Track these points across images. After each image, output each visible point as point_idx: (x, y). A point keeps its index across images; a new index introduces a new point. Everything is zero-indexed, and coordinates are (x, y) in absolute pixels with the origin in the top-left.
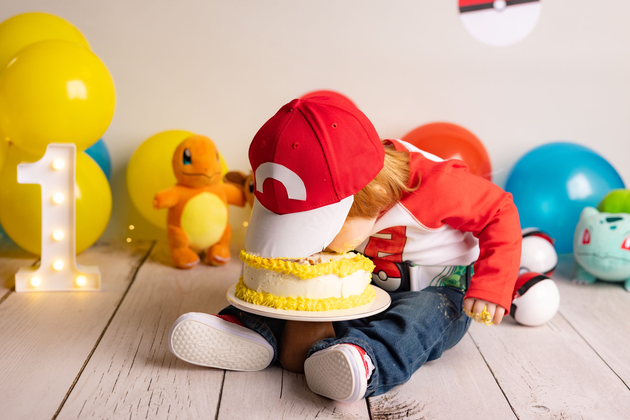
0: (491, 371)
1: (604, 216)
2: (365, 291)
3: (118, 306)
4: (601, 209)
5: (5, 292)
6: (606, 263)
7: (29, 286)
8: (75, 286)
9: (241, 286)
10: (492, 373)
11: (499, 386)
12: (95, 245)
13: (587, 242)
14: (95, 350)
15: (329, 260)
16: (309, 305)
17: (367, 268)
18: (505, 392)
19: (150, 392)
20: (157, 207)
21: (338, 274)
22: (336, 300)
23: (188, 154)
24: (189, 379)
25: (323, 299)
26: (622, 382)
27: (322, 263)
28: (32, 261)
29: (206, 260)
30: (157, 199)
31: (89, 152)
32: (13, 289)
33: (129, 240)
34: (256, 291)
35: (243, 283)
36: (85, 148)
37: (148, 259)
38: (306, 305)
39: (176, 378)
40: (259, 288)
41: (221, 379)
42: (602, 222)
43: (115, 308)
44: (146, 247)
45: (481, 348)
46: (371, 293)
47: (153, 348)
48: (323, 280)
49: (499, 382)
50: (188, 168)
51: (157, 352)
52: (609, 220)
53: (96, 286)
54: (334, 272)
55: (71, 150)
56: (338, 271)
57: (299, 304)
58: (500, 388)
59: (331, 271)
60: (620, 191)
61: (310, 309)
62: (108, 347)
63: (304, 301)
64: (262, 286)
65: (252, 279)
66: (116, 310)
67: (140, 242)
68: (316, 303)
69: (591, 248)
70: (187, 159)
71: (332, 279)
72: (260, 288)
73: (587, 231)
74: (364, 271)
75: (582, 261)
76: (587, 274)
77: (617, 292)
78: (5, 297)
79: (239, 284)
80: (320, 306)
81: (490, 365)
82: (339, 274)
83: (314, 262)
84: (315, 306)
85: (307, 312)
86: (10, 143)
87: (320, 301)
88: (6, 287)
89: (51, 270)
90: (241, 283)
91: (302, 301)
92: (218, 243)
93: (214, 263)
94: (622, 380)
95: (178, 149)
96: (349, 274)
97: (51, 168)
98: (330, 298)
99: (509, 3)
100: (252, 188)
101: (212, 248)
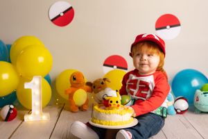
1: (202, 92)
4: (202, 90)
5: (21, 122)
6: (204, 107)
7: (28, 119)
8: (42, 119)
12: (47, 105)
13: (197, 100)
20: (66, 94)
29: (81, 109)
30: (66, 91)
32: (23, 120)
36: (44, 76)
37: (63, 109)
38: (111, 124)
42: (202, 94)
43: (54, 125)
44: (62, 106)
50: (75, 82)
52: (204, 93)
53: (48, 119)
55: (40, 78)
59: (119, 113)
67: (61, 104)
70: (74, 79)
71: (119, 116)
73: (197, 97)
75: (196, 106)
76: (198, 110)
82: (121, 114)
88: (21, 120)
89: (35, 114)
91: (110, 122)
92: (84, 104)
93: (83, 110)
95: (72, 76)
96: (124, 114)
97: (34, 84)
99: (171, 27)
100: (94, 87)
101: (82, 106)
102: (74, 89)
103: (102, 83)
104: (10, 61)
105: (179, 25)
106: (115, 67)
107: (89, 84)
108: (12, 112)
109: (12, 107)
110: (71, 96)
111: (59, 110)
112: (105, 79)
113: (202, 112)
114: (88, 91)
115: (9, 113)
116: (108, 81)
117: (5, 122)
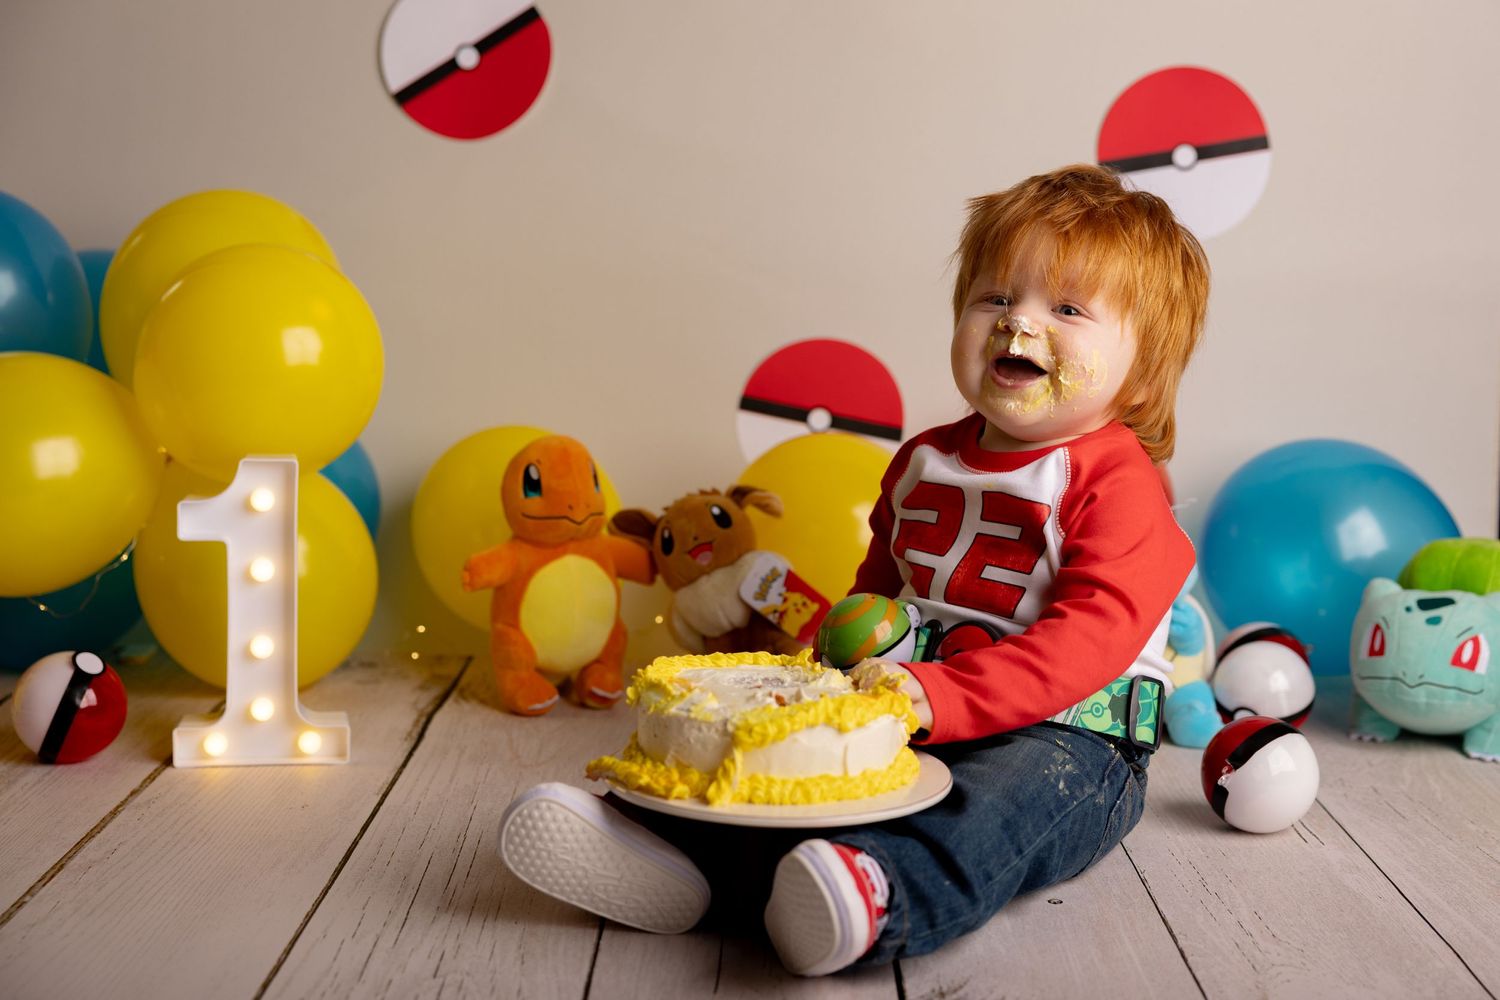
0: (1171, 932)
1: (1413, 597)
2: (896, 760)
3: (385, 796)
4: (1407, 582)
5: (151, 767)
6: (1421, 696)
7: (202, 754)
8: (297, 753)
9: (634, 752)
10: (1173, 937)
11: (1187, 965)
12: (346, 665)
13: (1377, 651)
14: (330, 891)
15: (818, 697)
16: (775, 792)
17: (899, 711)
18: (1199, 978)
19: (439, 981)
20: (471, 586)
21: (836, 726)
22: (831, 780)
23: (534, 475)
24: (522, 951)
25: (806, 779)
26: (1455, 956)
27: (803, 701)
28: (210, 703)
29: (575, 697)
30: (470, 569)
31: (329, 472)
32: (168, 761)
33: (415, 656)
34: (663, 763)
35: (637, 744)
36: (322, 466)
37: (454, 695)
38: (768, 793)
39: (496, 951)
40: (669, 757)
41: (590, 952)
42: (1408, 609)
43: (377, 799)
44: (452, 670)
45: (1150, 883)
46: (910, 765)
47: (452, 885)
48: (804, 738)
49: (1186, 955)
50: (534, 504)
51: (458, 894)
52: (1425, 605)
53: (341, 754)
54: (828, 722)
55: (288, 469)
56: (836, 720)
57: (754, 789)
58: (1190, 969)
59: (822, 718)
60: (1450, 542)
61: (777, 800)
62: (357, 884)
63: (765, 782)
64: (676, 752)
65: (655, 736)
66: (380, 804)
67: (439, 659)
68: (790, 787)
69: (1387, 664)
70: (532, 485)
71: (824, 738)
72: (673, 756)
73: (1377, 628)
74: (892, 717)
75: (1369, 692)
76: (1382, 720)
77: (1448, 757)
78: (151, 778)
79: (630, 747)
80: (799, 795)
81: (1168, 918)
82: (839, 725)
83: (786, 700)
84: (787, 793)
85: (771, 807)
86: (169, 459)
87: (798, 784)
88: (154, 757)
89: (247, 719)
90: (634, 746)
91: (760, 782)
92: (597, 661)
93: (590, 702)
94: (1455, 952)
95: (514, 464)
96: (860, 725)
97: (247, 507)
98: (821, 777)
99: (1204, 153)
100: (668, 545)
101: (585, 670)
102: (526, 554)
103: (724, 520)
104: (96, 360)
105: (1260, 143)
106: (820, 418)
107: (632, 523)
108: (89, 698)
109: (91, 663)
110: (508, 598)
111: (425, 700)
112: (740, 494)
113: (1408, 737)
114: (621, 572)
115: (67, 704)
116: (766, 508)
117: (41, 771)
